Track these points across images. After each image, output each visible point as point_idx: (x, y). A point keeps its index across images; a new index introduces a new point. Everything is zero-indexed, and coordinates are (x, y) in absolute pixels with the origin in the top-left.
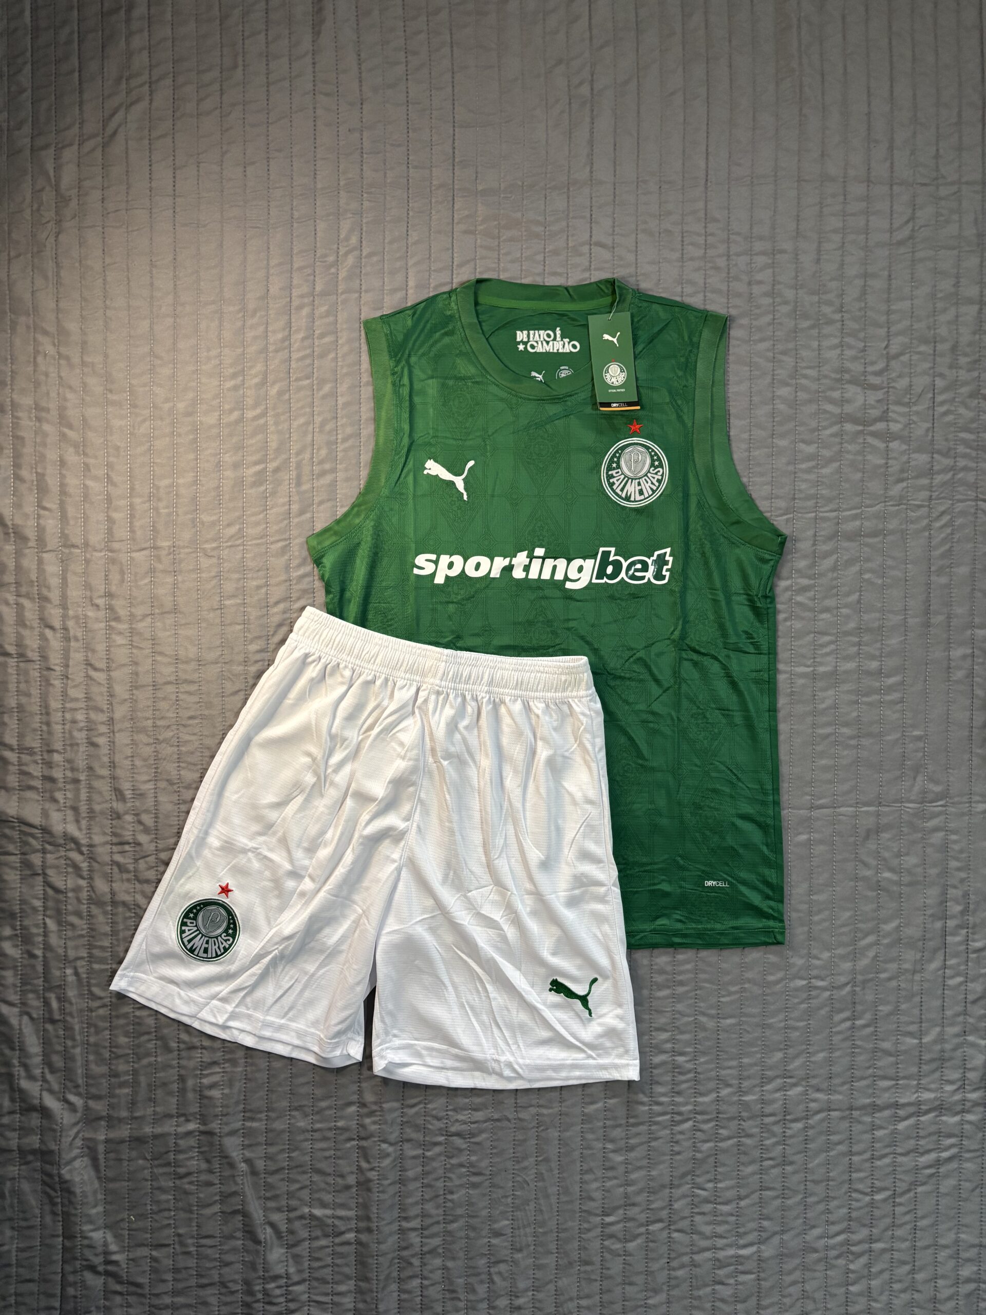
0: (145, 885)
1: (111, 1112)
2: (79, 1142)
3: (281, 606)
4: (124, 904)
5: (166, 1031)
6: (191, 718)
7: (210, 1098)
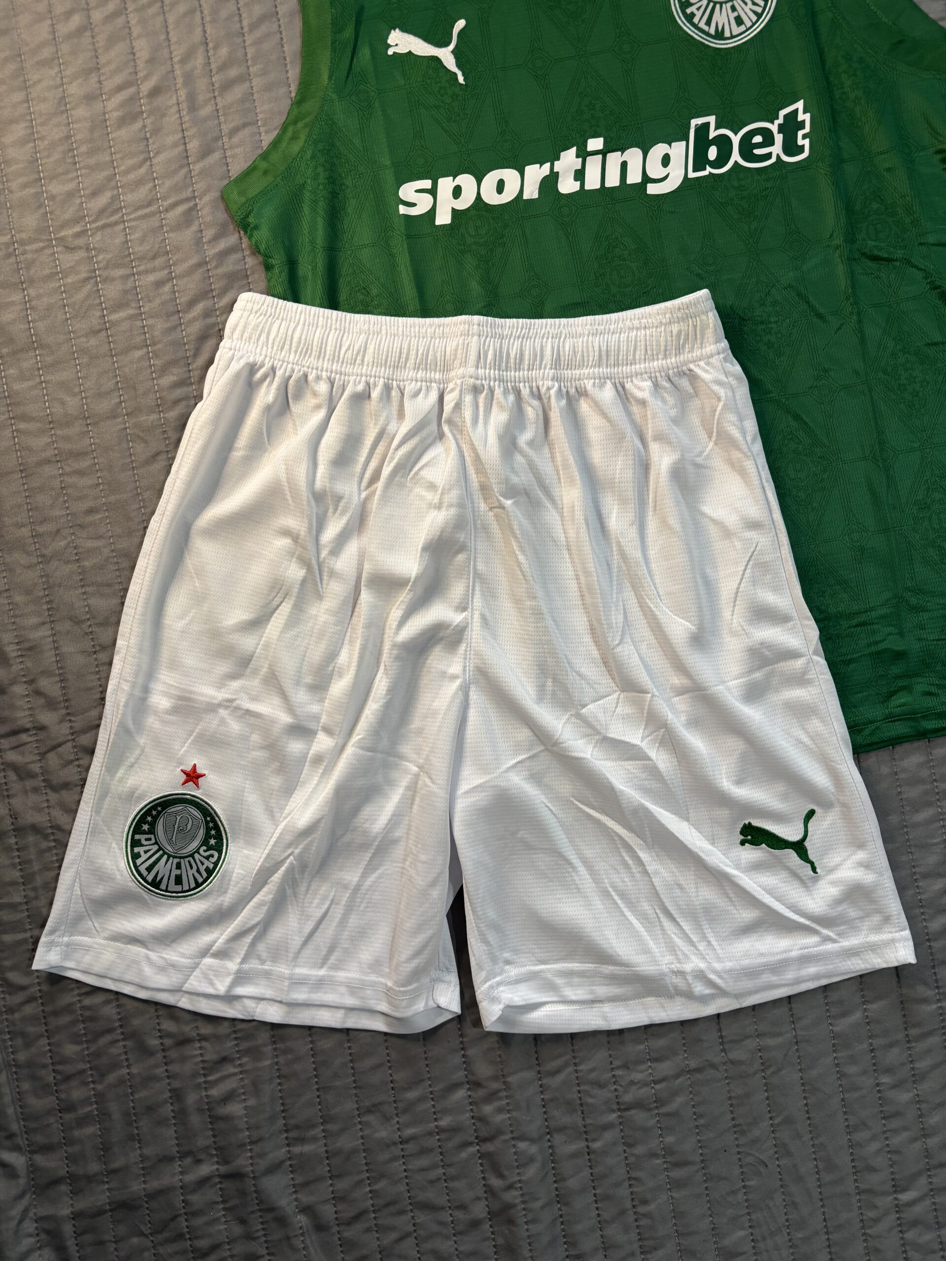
0: (64, 793)
1: (73, 1168)
2: (30, 1226)
3: (199, 308)
4: (35, 829)
5: (136, 1022)
6: (91, 511)
7: (227, 1118)
